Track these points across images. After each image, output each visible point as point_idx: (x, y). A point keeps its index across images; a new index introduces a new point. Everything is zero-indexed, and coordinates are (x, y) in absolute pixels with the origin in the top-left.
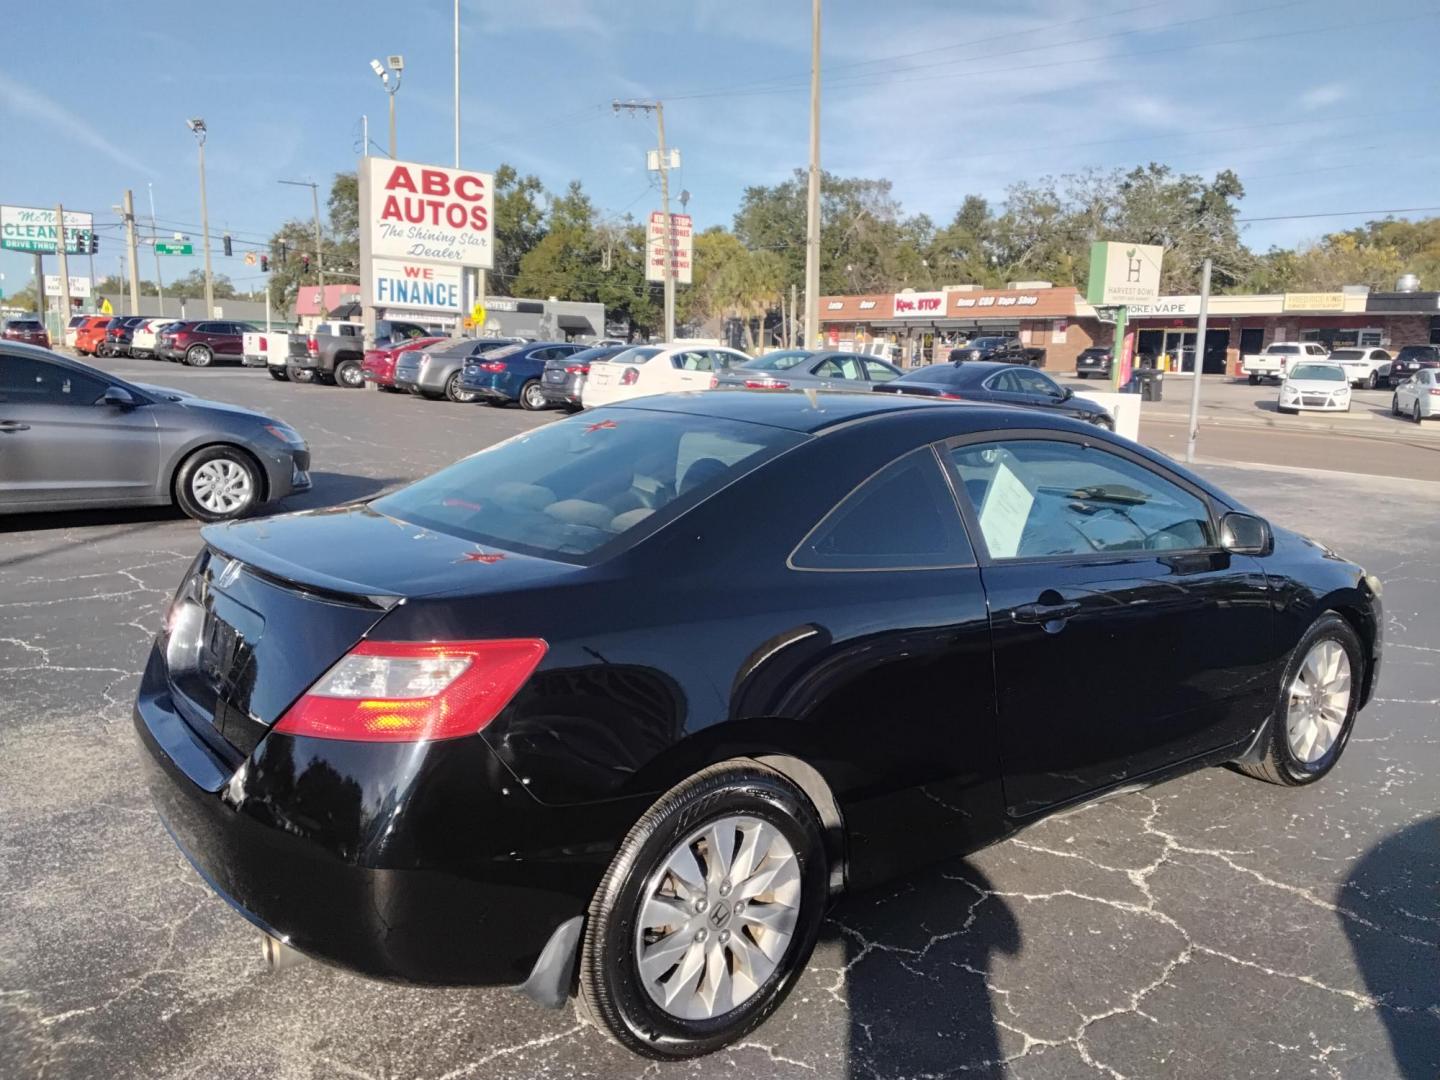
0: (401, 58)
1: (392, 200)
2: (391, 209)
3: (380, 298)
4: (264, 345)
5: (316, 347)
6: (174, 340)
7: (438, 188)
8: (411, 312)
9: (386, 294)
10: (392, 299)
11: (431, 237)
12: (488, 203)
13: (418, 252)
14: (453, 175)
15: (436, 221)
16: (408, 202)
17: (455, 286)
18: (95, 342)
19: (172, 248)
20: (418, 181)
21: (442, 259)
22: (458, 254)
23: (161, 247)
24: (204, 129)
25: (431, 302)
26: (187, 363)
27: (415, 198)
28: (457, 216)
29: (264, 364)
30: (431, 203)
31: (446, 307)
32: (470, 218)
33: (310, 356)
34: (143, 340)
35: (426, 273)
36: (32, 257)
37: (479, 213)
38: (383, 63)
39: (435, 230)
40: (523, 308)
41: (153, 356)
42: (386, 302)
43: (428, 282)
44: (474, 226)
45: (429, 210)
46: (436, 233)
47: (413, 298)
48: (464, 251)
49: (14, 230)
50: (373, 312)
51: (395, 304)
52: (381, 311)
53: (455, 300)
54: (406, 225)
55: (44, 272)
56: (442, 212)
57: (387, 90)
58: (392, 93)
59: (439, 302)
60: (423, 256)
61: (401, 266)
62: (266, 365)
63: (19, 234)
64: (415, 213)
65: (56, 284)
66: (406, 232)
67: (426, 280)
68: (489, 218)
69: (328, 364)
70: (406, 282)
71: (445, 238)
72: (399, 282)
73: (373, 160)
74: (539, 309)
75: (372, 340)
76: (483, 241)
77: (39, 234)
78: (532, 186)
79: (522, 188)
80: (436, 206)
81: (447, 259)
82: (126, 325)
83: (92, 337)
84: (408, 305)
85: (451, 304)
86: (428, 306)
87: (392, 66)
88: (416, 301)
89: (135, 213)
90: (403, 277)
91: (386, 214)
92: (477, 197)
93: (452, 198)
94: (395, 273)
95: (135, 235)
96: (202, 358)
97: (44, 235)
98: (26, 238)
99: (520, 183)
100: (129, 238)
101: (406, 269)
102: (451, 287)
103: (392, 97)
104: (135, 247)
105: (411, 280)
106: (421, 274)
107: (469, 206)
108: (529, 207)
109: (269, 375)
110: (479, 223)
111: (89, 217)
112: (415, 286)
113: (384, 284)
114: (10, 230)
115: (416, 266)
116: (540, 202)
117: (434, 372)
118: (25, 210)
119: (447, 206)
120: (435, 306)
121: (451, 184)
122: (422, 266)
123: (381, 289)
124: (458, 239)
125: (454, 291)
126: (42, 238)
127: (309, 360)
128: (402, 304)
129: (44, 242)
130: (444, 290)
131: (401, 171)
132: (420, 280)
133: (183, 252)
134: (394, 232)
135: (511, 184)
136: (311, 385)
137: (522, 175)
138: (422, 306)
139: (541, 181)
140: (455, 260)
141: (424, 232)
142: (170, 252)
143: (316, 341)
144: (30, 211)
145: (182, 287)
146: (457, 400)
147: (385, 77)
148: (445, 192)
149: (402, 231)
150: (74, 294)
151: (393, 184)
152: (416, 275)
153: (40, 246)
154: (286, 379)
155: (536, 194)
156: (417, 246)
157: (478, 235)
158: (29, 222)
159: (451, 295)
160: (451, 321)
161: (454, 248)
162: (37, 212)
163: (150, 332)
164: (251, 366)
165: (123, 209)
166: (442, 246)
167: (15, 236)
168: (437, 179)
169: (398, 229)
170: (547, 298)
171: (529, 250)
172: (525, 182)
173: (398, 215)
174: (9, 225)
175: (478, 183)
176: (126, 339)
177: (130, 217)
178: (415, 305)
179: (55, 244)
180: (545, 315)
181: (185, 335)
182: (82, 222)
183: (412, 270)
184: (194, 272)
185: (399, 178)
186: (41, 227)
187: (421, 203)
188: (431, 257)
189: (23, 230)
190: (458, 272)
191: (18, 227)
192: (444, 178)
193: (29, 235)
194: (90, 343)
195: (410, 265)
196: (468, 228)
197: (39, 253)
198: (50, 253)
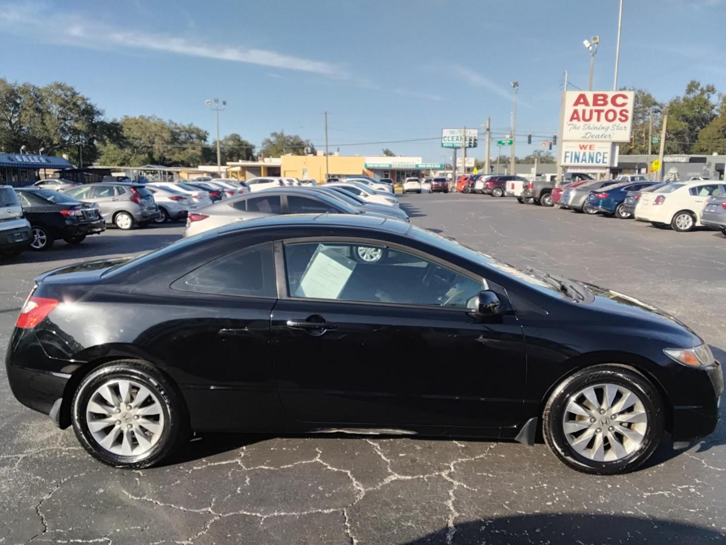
0: (598, 37)
1: (576, 112)
2: (575, 116)
3: (565, 161)
4: (513, 187)
5: (532, 187)
6: (487, 185)
7: (602, 102)
8: (581, 167)
9: (568, 160)
10: (571, 162)
11: (595, 128)
12: (630, 107)
13: (587, 137)
14: (610, 94)
15: (598, 119)
16: (584, 111)
17: (607, 153)
18: (463, 187)
19: (505, 142)
20: (590, 99)
21: (601, 139)
22: (610, 135)
23: (500, 142)
24: (518, 86)
25: (592, 162)
26: (492, 196)
27: (588, 109)
28: (611, 115)
29: (512, 196)
30: (596, 111)
31: (601, 164)
32: (619, 116)
33: (529, 192)
34: (479, 185)
35: (590, 147)
36: (453, 150)
37: (624, 113)
38: (590, 41)
39: (598, 124)
40: (692, 160)
41: (482, 192)
42: (568, 163)
43: (592, 152)
44: (620, 120)
45: (595, 115)
46: (599, 126)
47: (583, 160)
48: (613, 134)
49: (447, 139)
50: (561, 168)
51: (573, 164)
52: (565, 168)
53: (605, 160)
54: (582, 123)
55: (457, 156)
56: (603, 115)
57: (591, 54)
58: (593, 56)
59: (597, 162)
60: (590, 138)
61: (577, 144)
62: (514, 196)
63: (449, 141)
64: (587, 117)
65: (461, 161)
66: (582, 127)
67: (590, 151)
68: (630, 115)
69: (537, 195)
70: (579, 153)
71: (603, 128)
72: (576, 153)
73: (568, 92)
74: (703, 160)
75: (559, 183)
76: (625, 127)
77: (457, 140)
78: (709, 91)
79: (703, 92)
80: (599, 112)
81: (603, 139)
82: (497, 180)
83: (462, 185)
84: (580, 164)
85: (603, 162)
86: (590, 164)
87: (593, 42)
88: (584, 162)
89: (491, 127)
90: (577, 150)
91: (572, 119)
92: (624, 105)
93: (610, 106)
94: (574, 148)
95: (490, 137)
96: (499, 193)
97: (458, 140)
98: (451, 142)
99: (702, 90)
100: (487, 140)
101: (580, 146)
102: (604, 153)
103: (592, 58)
104: (489, 143)
105: (582, 151)
106: (588, 147)
107: (618, 110)
108: (706, 103)
109: (517, 201)
110: (623, 118)
111: (477, 130)
112: (584, 154)
113: (568, 154)
114: (445, 139)
115: (585, 144)
116: (714, 99)
117: (577, 198)
118: (452, 130)
119: (605, 111)
120: (595, 164)
121: (609, 100)
122: (589, 144)
123: (566, 157)
124: (611, 127)
125: (606, 155)
126: (457, 142)
127: (528, 193)
128: (576, 164)
129: (458, 143)
130: (600, 155)
131: (582, 96)
132: (587, 151)
133: (509, 144)
134: (575, 128)
135: (697, 91)
136: (533, 205)
137: (703, 85)
138: (587, 164)
139: (715, 87)
140: (608, 139)
141: (591, 126)
142: (503, 144)
143: (532, 184)
144: (454, 130)
145: (529, 159)
146: (588, 213)
147: (591, 48)
148: (605, 103)
149: (580, 127)
150: (467, 165)
151: (577, 103)
152: (585, 148)
153: (457, 145)
154: (522, 203)
155: (711, 95)
156: (587, 134)
157: (623, 124)
158: (453, 135)
159: (604, 158)
160: (603, 171)
161: (607, 133)
162: (456, 130)
163: (482, 182)
164: (508, 196)
165: (485, 126)
166: (601, 132)
167: (447, 142)
168: (602, 98)
169: (577, 126)
170: (711, 154)
171: (704, 127)
172: (705, 89)
173: (578, 119)
174: (445, 137)
175: (625, 97)
176: (473, 185)
177: (488, 130)
178: (584, 164)
179: (462, 144)
180: (707, 163)
181: (492, 183)
182: (473, 133)
183: (583, 146)
184: (536, 151)
185: (581, 100)
186: (457, 137)
187: (591, 111)
188: (595, 139)
189: (450, 139)
190: (609, 145)
191: (448, 137)
192: (605, 96)
193: (452, 141)
194: (461, 187)
195: (582, 144)
196: (617, 121)
197: (456, 148)
198: (459, 148)
